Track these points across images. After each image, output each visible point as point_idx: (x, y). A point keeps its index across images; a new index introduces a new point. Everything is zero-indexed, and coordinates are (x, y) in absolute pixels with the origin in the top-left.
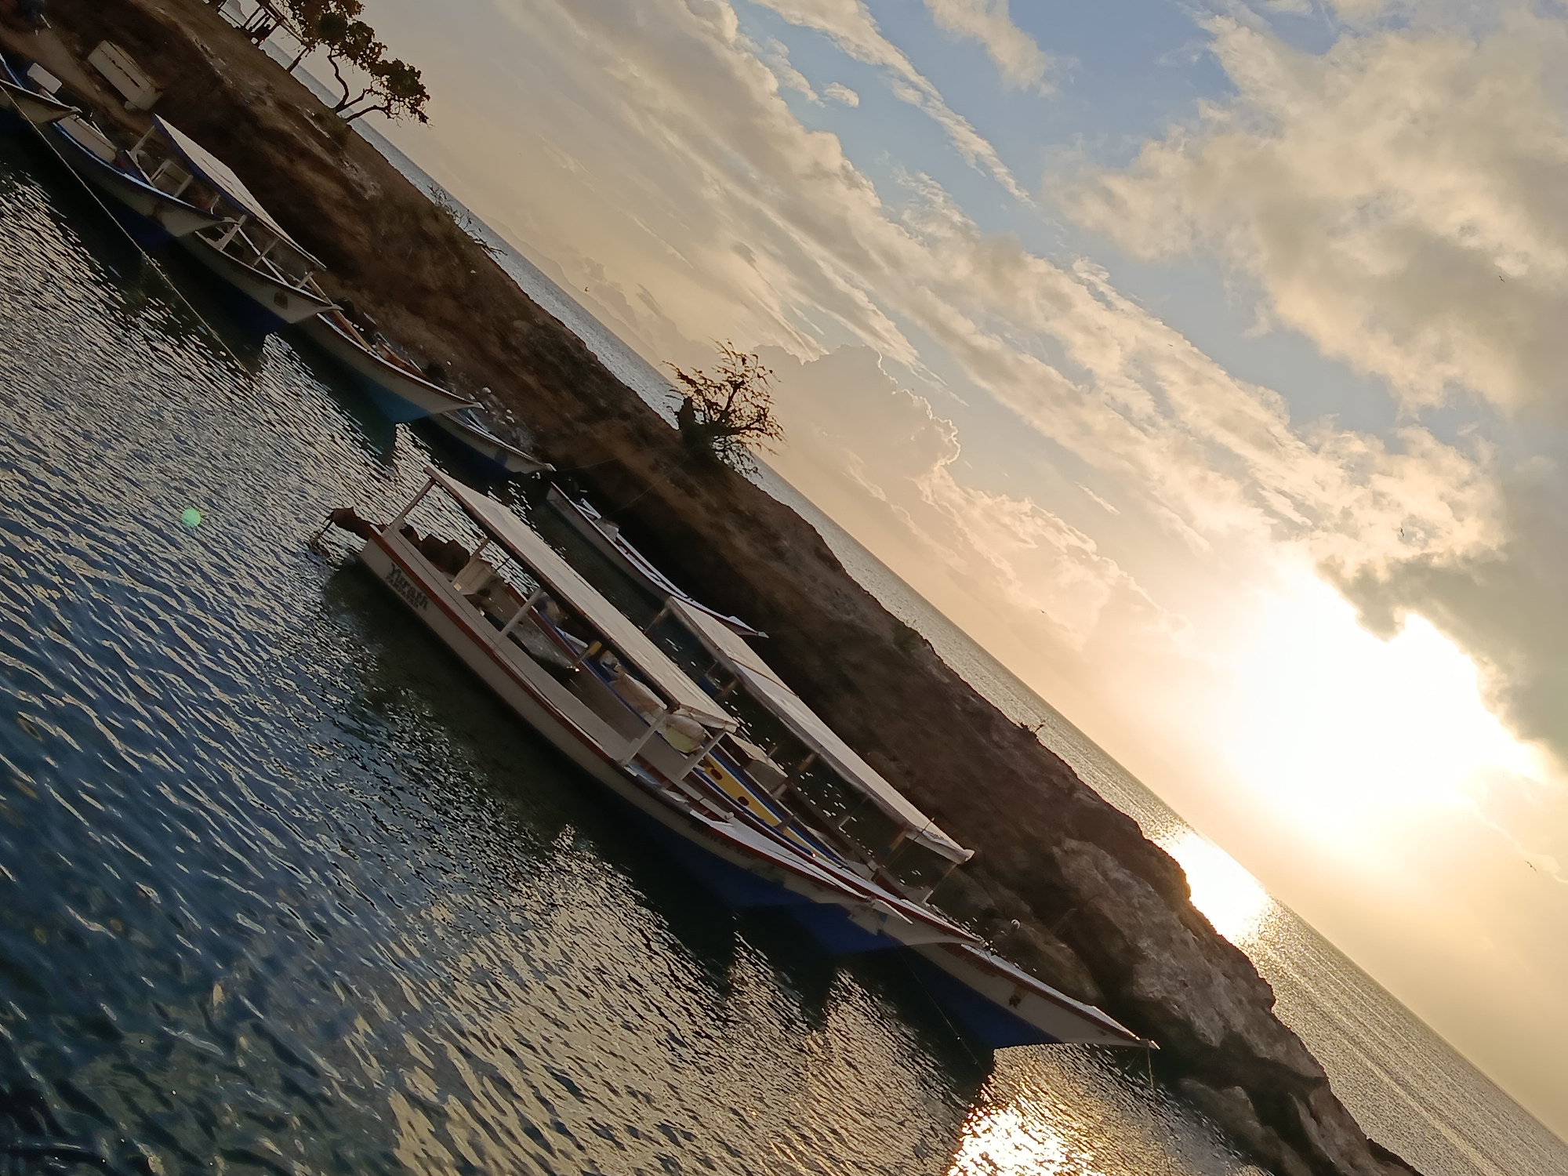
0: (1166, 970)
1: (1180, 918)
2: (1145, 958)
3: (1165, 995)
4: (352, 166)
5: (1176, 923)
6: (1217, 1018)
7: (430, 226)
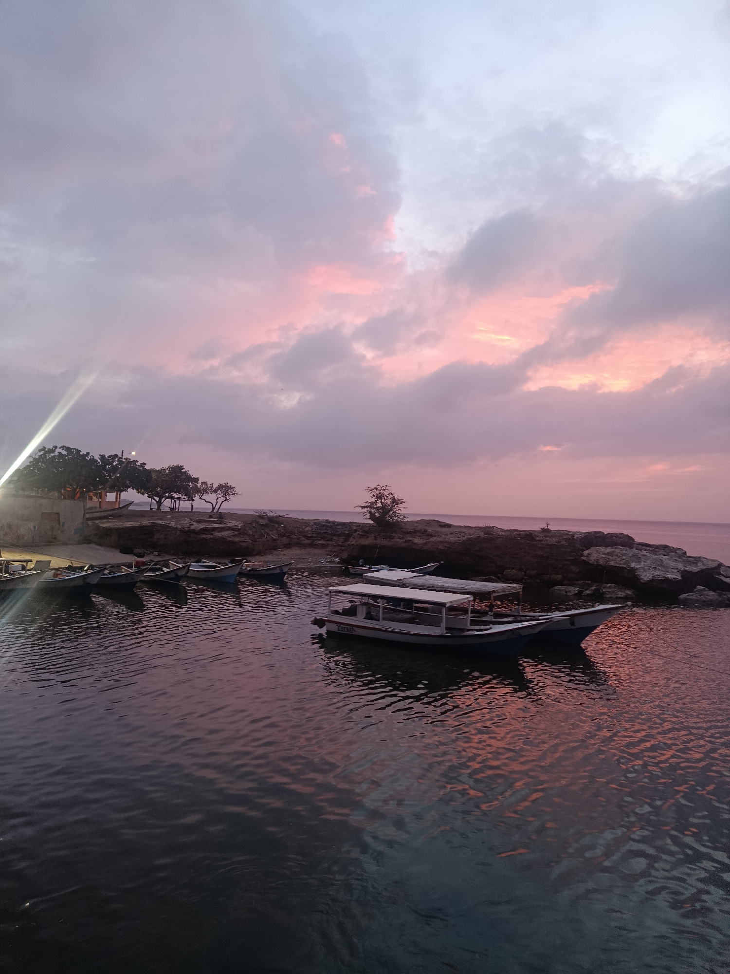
0: (646, 568)
1: (637, 549)
2: (637, 569)
3: (652, 575)
4: (229, 522)
5: (637, 551)
6: (673, 570)
7: (262, 522)
